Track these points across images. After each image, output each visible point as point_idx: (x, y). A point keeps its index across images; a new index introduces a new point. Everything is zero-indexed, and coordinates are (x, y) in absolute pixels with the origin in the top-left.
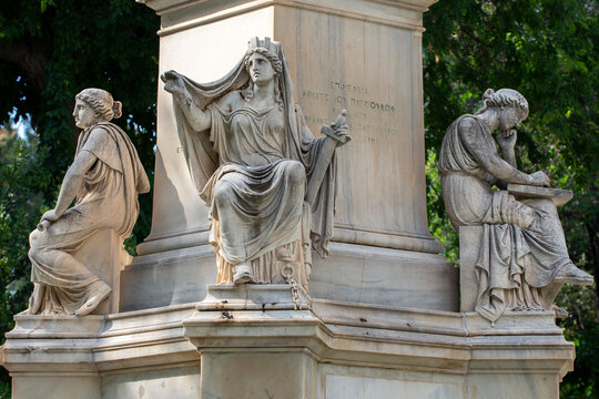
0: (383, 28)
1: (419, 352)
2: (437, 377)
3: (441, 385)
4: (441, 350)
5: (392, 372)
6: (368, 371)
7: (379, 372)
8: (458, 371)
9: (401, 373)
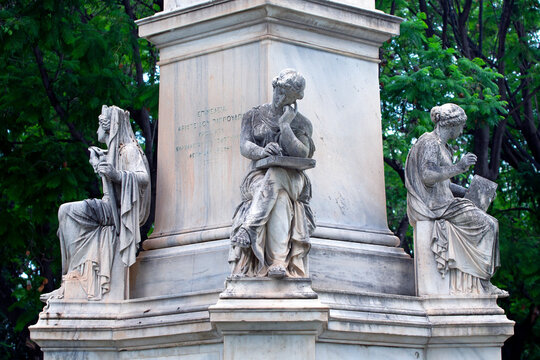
0: (237, 50)
1: (173, 331)
2: (204, 349)
3: (206, 354)
4: (190, 326)
5: (169, 350)
6: (152, 352)
7: (160, 351)
8: (215, 341)
9: (176, 349)
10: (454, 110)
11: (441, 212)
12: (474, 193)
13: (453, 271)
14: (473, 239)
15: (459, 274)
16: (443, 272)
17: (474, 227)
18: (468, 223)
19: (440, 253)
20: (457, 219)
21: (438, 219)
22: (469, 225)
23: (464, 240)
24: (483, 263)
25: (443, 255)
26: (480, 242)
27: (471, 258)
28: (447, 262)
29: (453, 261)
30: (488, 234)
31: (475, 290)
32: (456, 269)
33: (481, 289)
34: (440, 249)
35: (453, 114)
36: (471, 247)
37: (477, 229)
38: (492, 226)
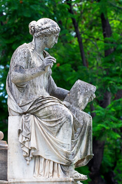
10: (46, 23)
11: (27, 108)
12: (74, 95)
13: (37, 158)
14: (52, 129)
15: (42, 161)
16: (28, 159)
17: (54, 119)
18: (49, 116)
19: (24, 142)
20: (40, 114)
21: (25, 113)
22: (49, 118)
23: (45, 131)
24: (62, 151)
25: (26, 144)
26: (58, 132)
27: (51, 146)
28: (30, 150)
29: (35, 149)
30: (65, 125)
31: (55, 174)
32: (39, 156)
33: (61, 173)
34: (24, 138)
35: (44, 26)
36: (51, 137)
37: (56, 121)
38: (69, 118)
